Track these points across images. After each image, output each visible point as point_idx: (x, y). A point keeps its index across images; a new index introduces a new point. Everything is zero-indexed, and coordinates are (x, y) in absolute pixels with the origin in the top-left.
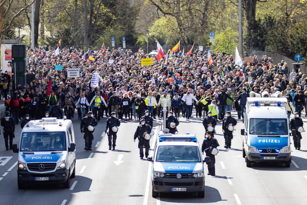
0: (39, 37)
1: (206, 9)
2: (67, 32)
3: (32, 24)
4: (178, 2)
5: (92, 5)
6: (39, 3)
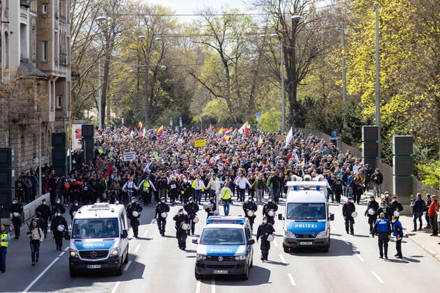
0: (106, 118)
1: (253, 92)
2: (131, 114)
3: (100, 107)
4: (228, 86)
5: (152, 89)
6: (105, 88)
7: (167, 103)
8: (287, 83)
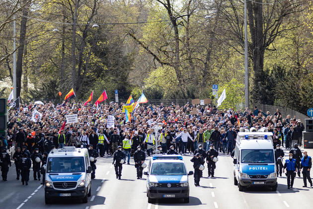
0: (22, 90)
1: (208, 59)
2: (53, 85)
3: (14, 75)
4: (177, 50)
5: (81, 55)
6: (21, 51)
7: (99, 72)
8: (251, 47)
